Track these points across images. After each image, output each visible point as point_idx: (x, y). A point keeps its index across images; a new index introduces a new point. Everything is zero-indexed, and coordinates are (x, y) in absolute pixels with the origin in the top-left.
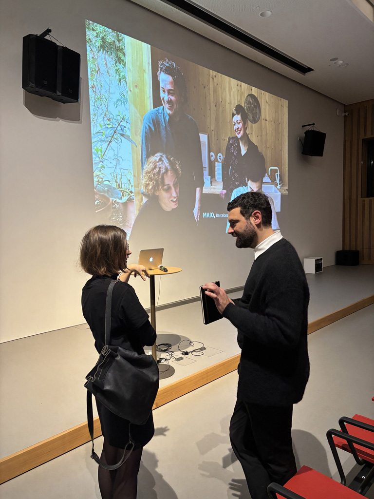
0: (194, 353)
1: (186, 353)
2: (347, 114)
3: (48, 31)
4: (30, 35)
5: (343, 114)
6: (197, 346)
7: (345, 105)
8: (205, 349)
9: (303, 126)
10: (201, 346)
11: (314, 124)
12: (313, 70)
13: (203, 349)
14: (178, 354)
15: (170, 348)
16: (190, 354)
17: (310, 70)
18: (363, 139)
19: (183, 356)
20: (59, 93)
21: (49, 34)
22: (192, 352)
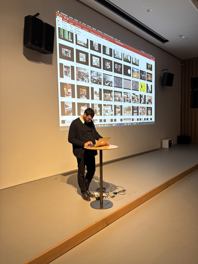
0: (119, 193)
1: (116, 193)
2: (183, 65)
3: (38, 14)
4: (29, 16)
5: (181, 65)
6: (121, 189)
7: (182, 60)
8: (125, 191)
9: (162, 70)
10: (122, 189)
11: (168, 69)
12: (169, 41)
13: (124, 191)
14: (111, 194)
15: (105, 190)
16: (118, 194)
17: (167, 41)
18: (191, 78)
19: (114, 195)
20: (43, 48)
21: (38, 16)
22: (119, 192)
